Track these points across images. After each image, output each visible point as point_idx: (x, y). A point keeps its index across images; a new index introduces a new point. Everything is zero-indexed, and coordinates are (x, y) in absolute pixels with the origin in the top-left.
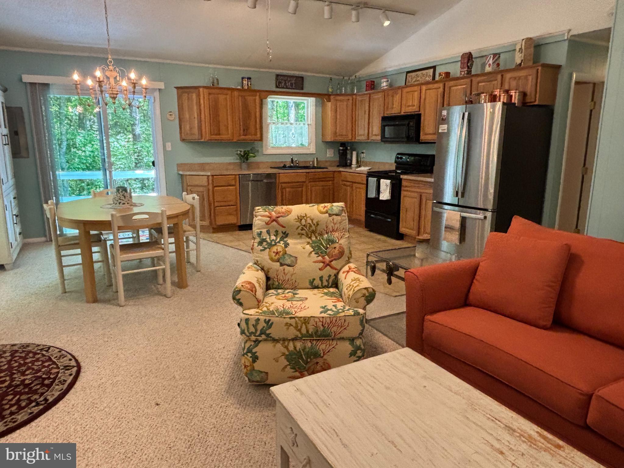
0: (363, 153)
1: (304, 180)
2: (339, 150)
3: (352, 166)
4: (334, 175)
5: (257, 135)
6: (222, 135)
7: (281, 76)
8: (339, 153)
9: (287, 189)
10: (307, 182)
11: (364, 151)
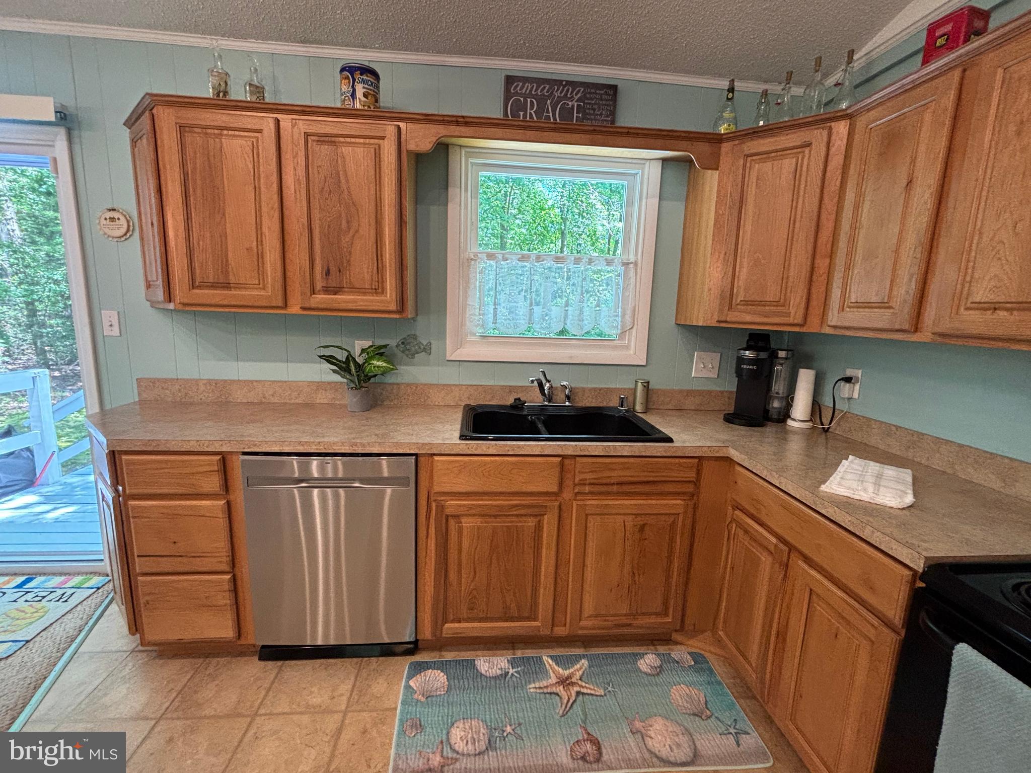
0: (848, 380)
1: (554, 488)
2: (740, 360)
3: (790, 422)
4: (699, 472)
5: (383, 292)
6: (238, 286)
7: (525, 80)
8: (739, 372)
9: (467, 522)
10: (567, 495)
11: (859, 373)
